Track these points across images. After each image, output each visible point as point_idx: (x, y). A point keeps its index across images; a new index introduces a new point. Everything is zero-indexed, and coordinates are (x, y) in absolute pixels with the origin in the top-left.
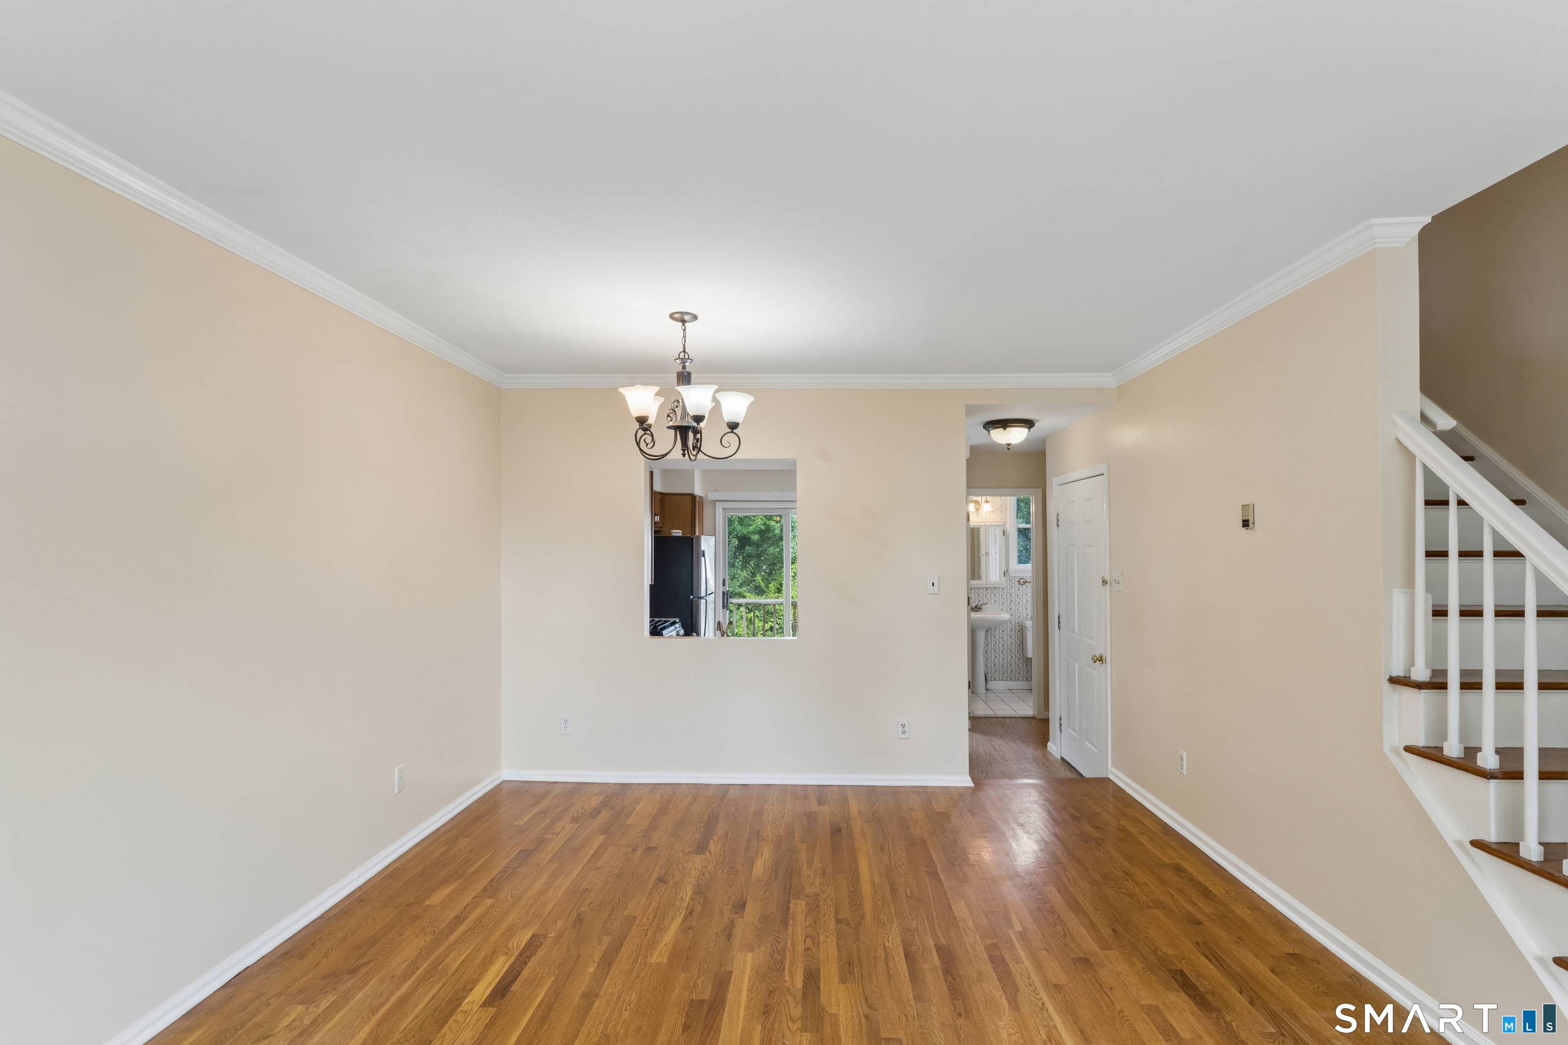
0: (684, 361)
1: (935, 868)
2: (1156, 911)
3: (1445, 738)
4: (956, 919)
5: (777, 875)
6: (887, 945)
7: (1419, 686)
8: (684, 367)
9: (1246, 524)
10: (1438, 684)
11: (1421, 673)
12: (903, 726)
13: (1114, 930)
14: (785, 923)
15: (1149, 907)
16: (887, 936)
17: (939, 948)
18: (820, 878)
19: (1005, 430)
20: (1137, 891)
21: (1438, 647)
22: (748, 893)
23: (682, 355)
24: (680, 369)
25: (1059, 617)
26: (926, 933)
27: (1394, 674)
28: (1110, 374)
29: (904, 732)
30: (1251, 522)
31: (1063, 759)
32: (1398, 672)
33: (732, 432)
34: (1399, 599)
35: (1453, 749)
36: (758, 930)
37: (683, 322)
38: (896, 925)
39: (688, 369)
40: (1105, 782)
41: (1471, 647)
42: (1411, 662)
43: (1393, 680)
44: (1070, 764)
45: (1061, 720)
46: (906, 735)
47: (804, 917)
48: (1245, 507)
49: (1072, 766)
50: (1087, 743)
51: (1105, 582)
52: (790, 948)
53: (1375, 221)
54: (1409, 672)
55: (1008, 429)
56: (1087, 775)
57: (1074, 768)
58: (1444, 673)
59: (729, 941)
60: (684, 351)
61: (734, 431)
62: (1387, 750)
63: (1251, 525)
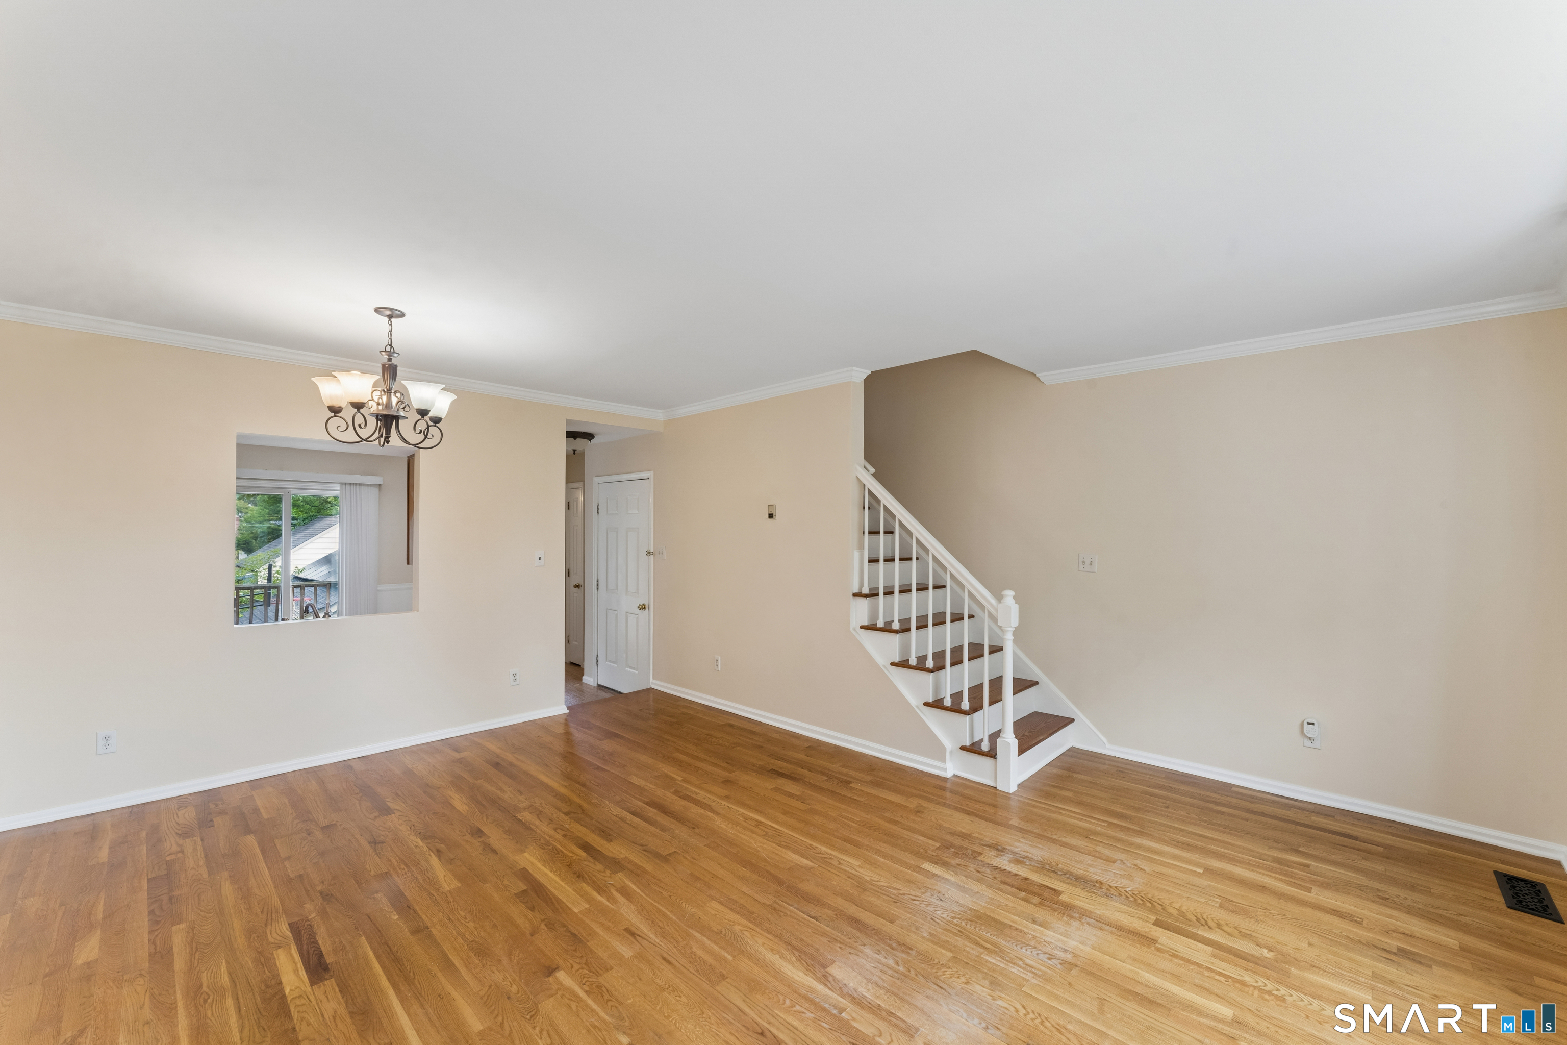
0: (390, 355)
1: (596, 765)
2: (738, 748)
3: (878, 619)
4: (641, 787)
5: (483, 806)
6: (614, 814)
7: (866, 596)
8: (390, 360)
9: (771, 516)
10: (874, 594)
11: (866, 591)
12: (514, 675)
13: (727, 763)
14: (529, 829)
15: (734, 747)
16: (609, 809)
17: (647, 804)
18: (521, 795)
19: (575, 439)
20: (721, 742)
21: (873, 577)
22: (474, 823)
23: (388, 348)
24: (386, 361)
25: (598, 581)
26: (631, 800)
27: (854, 592)
28: (661, 411)
29: (515, 680)
30: (774, 515)
31: (599, 686)
32: (856, 591)
33: (435, 426)
34: (856, 555)
35: (880, 624)
36: (513, 839)
37: (390, 317)
38: (607, 802)
39: (394, 361)
40: (650, 690)
41: (889, 575)
42: (861, 585)
43: (855, 595)
44: (607, 688)
45: (597, 657)
46: (517, 682)
47: (538, 820)
48: (771, 506)
49: (610, 689)
50: (628, 669)
51: (649, 553)
52: (551, 839)
53: (854, 368)
54: (861, 590)
55: (577, 439)
56: (625, 690)
57: (612, 689)
58: (878, 588)
59: (497, 853)
60: (391, 345)
61: (437, 425)
62: (851, 629)
63: (774, 517)
